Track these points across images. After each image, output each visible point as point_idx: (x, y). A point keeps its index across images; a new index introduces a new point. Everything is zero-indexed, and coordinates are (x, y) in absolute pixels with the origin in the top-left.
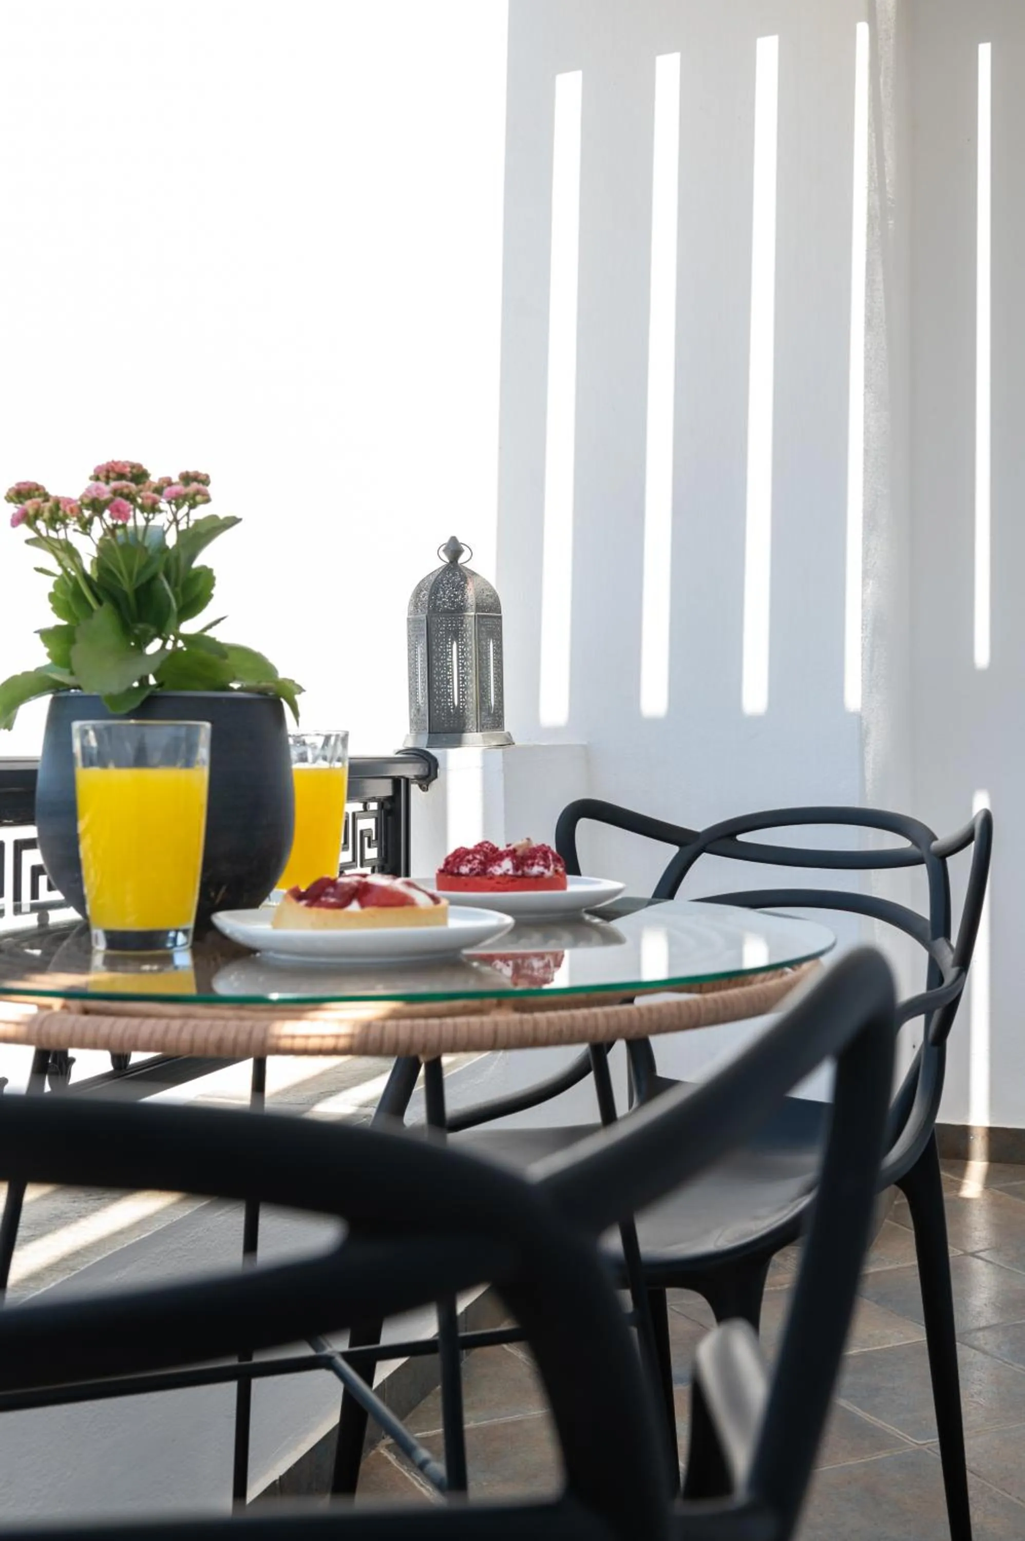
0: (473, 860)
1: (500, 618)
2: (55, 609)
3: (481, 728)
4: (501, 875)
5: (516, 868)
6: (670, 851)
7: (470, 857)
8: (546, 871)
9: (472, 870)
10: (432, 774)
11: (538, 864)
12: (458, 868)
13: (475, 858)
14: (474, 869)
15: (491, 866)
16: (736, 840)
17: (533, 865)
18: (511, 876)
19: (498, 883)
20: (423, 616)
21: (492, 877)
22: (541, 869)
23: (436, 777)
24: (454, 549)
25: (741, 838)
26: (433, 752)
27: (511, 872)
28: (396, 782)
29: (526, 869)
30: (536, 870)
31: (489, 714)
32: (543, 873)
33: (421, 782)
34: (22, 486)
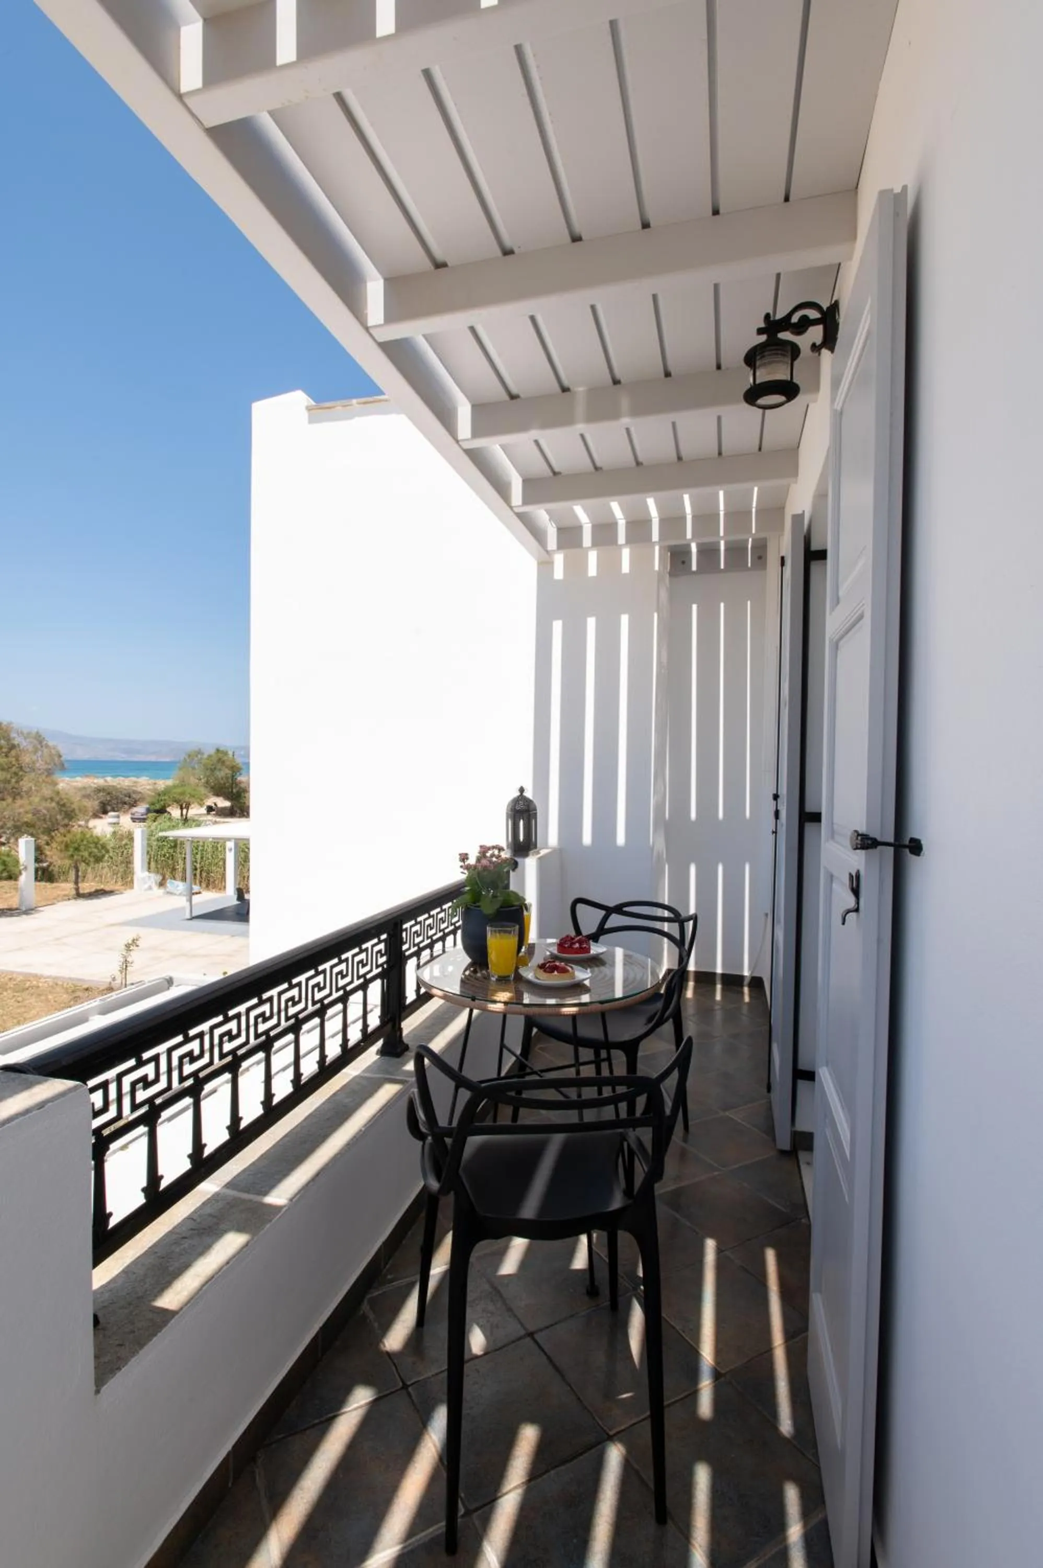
1: (535, 811)
6: (603, 913)
16: (622, 910)
21: (573, 948)
24: (521, 789)
25: (624, 909)
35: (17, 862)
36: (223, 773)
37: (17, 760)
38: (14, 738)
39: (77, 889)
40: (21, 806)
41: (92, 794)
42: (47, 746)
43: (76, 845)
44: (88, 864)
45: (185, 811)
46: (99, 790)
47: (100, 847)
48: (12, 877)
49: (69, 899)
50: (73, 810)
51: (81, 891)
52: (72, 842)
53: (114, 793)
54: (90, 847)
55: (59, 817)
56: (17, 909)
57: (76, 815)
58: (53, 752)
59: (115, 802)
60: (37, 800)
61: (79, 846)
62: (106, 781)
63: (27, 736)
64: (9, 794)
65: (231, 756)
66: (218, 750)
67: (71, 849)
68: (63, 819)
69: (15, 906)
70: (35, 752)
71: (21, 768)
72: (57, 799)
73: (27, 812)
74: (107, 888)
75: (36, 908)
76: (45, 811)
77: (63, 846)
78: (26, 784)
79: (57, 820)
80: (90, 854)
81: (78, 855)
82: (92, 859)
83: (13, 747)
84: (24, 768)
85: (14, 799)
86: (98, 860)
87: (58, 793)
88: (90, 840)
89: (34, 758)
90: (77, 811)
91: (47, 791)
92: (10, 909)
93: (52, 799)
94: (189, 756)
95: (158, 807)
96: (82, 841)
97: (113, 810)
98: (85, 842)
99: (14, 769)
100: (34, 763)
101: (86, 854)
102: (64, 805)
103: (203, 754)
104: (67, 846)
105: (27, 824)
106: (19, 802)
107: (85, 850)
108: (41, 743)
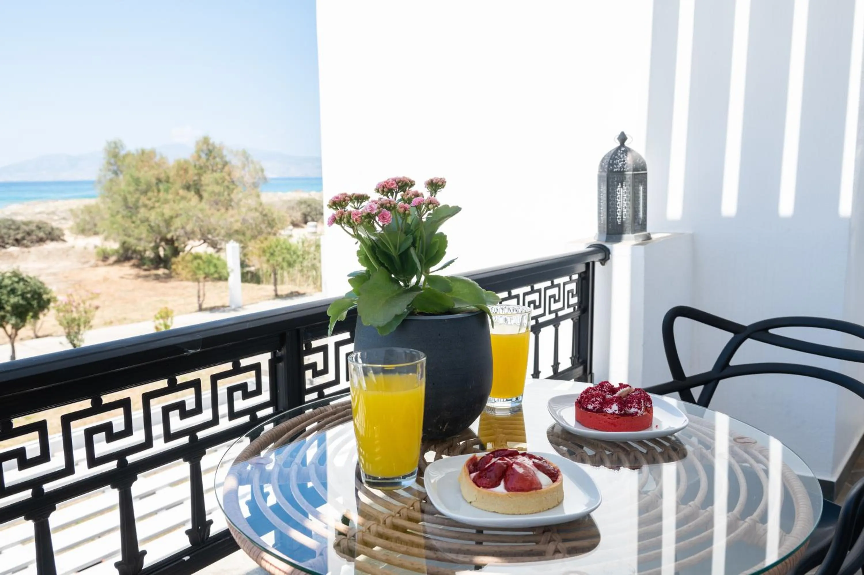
0: (595, 401)
1: (646, 174)
2: (360, 260)
3: (634, 231)
4: (611, 414)
5: (620, 410)
6: (728, 336)
7: (594, 399)
8: (639, 411)
9: (594, 408)
10: (607, 258)
11: (634, 407)
12: (586, 405)
13: (597, 400)
14: (596, 407)
15: (606, 407)
16: (768, 333)
17: (631, 407)
18: (617, 414)
19: (609, 418)
20: (605, 174)
21: (606, 414)
22: (636, 410)
23: (609, 258)
24: (623, 138)
25: (771, 331)
26: (608, 245)
27: (617, 412)
28: (587, 265)
29: (627, 409)
30: (633, 410)
31: (639, 224)
32: (637, 412)
33: (602, 261)
34: (336, 199)
35: (225, 265)
37: (229, 175)
38: (226, 156)
39: (276, 290)
40: (232, 216)
41: (295, 206)
42: (253, 162)
43: (271, 251)
44: (282, 268)
46: (301, 202)
47: (292, 253)
48: (223, 278)
49: (269, 300)
50: (273, 220)
51: (279, 293)
52: (268, 247)
53: (313, 205)
54: (283, 253)
55: (263, 226)
56: (229, 306)
57: (276, 224)
58: (258, 167)
59: (314, 213)
60: (244, 210)
61: (274, 251)
62: (310, 195)
63: (236, 154)
64: (223, 205)
67: (268, 255)
68: (266, 227)
69: (227, 304)
70: (244, 167)
71: (233, 182)
72: (260, 209)
73: (237, 221)
74: (301, 291)
75: (243, 305)
76: (251, 221)
77: (260, 252)
78: (236, 196)
79: (261, 228)
80: (284, 259)
81: (274, 260)
82: (285, 265)
83: (225, 164)
84: (235, 182)
85: (227, 209)
86: (290, 265)
87: (261, 204)
88: (284, 246)
89: (243, 173)
90: (277, 221)
91: (252, 202)
92: (223, 307)
93: (256, 210)
96: (277, 246)
97: (313, 220)
98: (279, 248)
99: (226, 183)
100: (242, 177)
101: (280, 259)
102: (265, 215)
105: (237, 232)
106: (231, 212)
107: (279, 255)
108: (247, 159)
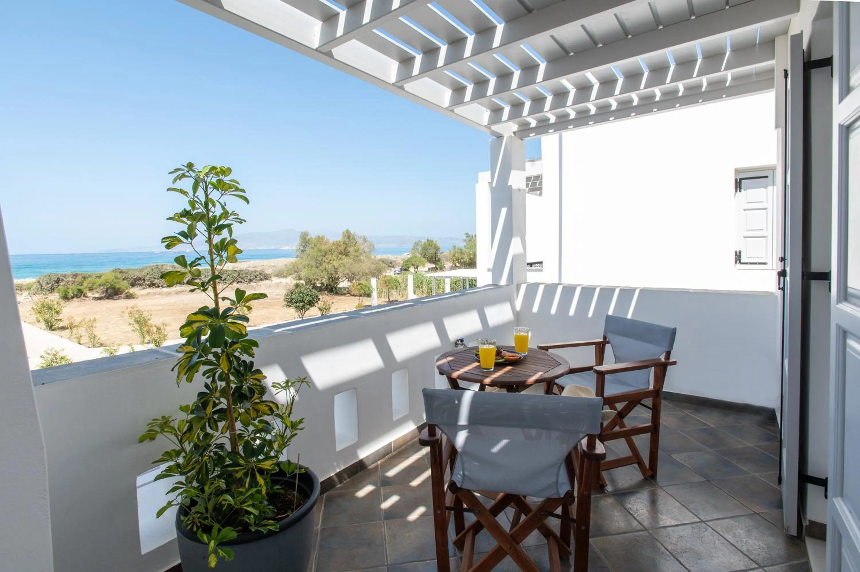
36: (431, 251)
37: (358, 247)
38: (356, 239)
41: (382, 261)
42: (368, 242)
44: (393, 289)
45: (416, 269)
47: (397, 282)
50: (380, 267)
52: (388, 280)
54: (394, 282)
57: (382, 269)
58: (371, 244)
63: (360, 238)
65: (435, 243)
66: (428, 240)
70: (364, 244)
72: (374, 263)
76: (374, 268)
77: (384, 282)
81: (390, 285)
82: (394, 287)
84: (361, 251)
86: (397, 288)
87: (374, 261)
88: (394, 279)
89: (364, 246)
90: (382, 267)
94: (415, 243)
95: (405, 268)
100: (364, 248)
101: (393, 285)
102: (377, 265)
103: (421, 242)
104: (386, 282)
105: (373, 273)
107: (392, 283)
108: (365, 240)
